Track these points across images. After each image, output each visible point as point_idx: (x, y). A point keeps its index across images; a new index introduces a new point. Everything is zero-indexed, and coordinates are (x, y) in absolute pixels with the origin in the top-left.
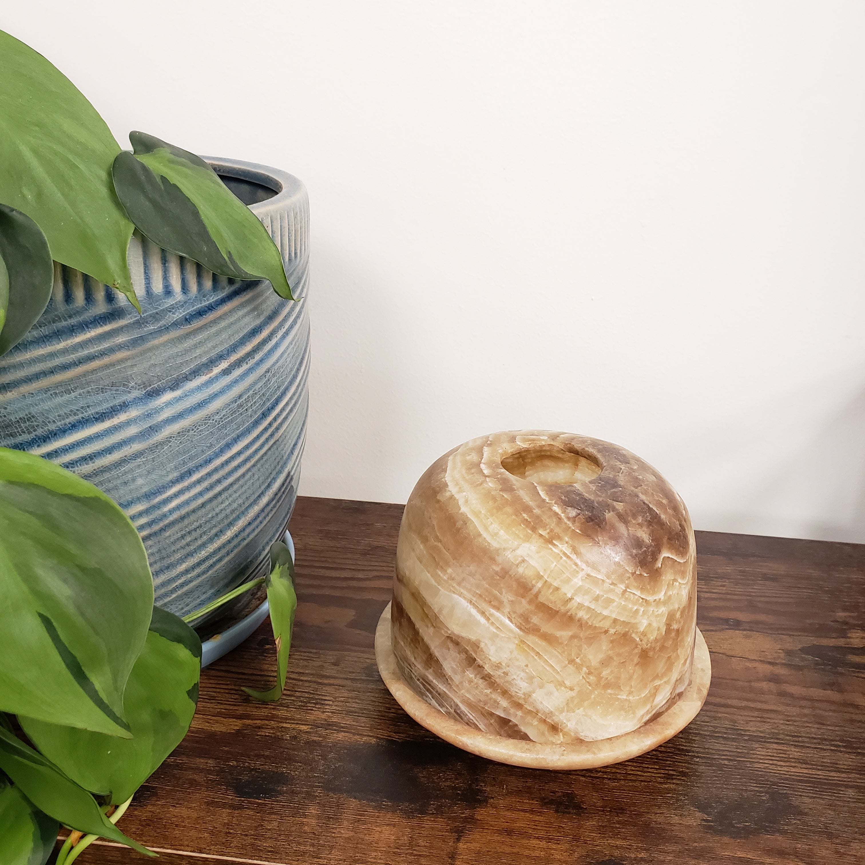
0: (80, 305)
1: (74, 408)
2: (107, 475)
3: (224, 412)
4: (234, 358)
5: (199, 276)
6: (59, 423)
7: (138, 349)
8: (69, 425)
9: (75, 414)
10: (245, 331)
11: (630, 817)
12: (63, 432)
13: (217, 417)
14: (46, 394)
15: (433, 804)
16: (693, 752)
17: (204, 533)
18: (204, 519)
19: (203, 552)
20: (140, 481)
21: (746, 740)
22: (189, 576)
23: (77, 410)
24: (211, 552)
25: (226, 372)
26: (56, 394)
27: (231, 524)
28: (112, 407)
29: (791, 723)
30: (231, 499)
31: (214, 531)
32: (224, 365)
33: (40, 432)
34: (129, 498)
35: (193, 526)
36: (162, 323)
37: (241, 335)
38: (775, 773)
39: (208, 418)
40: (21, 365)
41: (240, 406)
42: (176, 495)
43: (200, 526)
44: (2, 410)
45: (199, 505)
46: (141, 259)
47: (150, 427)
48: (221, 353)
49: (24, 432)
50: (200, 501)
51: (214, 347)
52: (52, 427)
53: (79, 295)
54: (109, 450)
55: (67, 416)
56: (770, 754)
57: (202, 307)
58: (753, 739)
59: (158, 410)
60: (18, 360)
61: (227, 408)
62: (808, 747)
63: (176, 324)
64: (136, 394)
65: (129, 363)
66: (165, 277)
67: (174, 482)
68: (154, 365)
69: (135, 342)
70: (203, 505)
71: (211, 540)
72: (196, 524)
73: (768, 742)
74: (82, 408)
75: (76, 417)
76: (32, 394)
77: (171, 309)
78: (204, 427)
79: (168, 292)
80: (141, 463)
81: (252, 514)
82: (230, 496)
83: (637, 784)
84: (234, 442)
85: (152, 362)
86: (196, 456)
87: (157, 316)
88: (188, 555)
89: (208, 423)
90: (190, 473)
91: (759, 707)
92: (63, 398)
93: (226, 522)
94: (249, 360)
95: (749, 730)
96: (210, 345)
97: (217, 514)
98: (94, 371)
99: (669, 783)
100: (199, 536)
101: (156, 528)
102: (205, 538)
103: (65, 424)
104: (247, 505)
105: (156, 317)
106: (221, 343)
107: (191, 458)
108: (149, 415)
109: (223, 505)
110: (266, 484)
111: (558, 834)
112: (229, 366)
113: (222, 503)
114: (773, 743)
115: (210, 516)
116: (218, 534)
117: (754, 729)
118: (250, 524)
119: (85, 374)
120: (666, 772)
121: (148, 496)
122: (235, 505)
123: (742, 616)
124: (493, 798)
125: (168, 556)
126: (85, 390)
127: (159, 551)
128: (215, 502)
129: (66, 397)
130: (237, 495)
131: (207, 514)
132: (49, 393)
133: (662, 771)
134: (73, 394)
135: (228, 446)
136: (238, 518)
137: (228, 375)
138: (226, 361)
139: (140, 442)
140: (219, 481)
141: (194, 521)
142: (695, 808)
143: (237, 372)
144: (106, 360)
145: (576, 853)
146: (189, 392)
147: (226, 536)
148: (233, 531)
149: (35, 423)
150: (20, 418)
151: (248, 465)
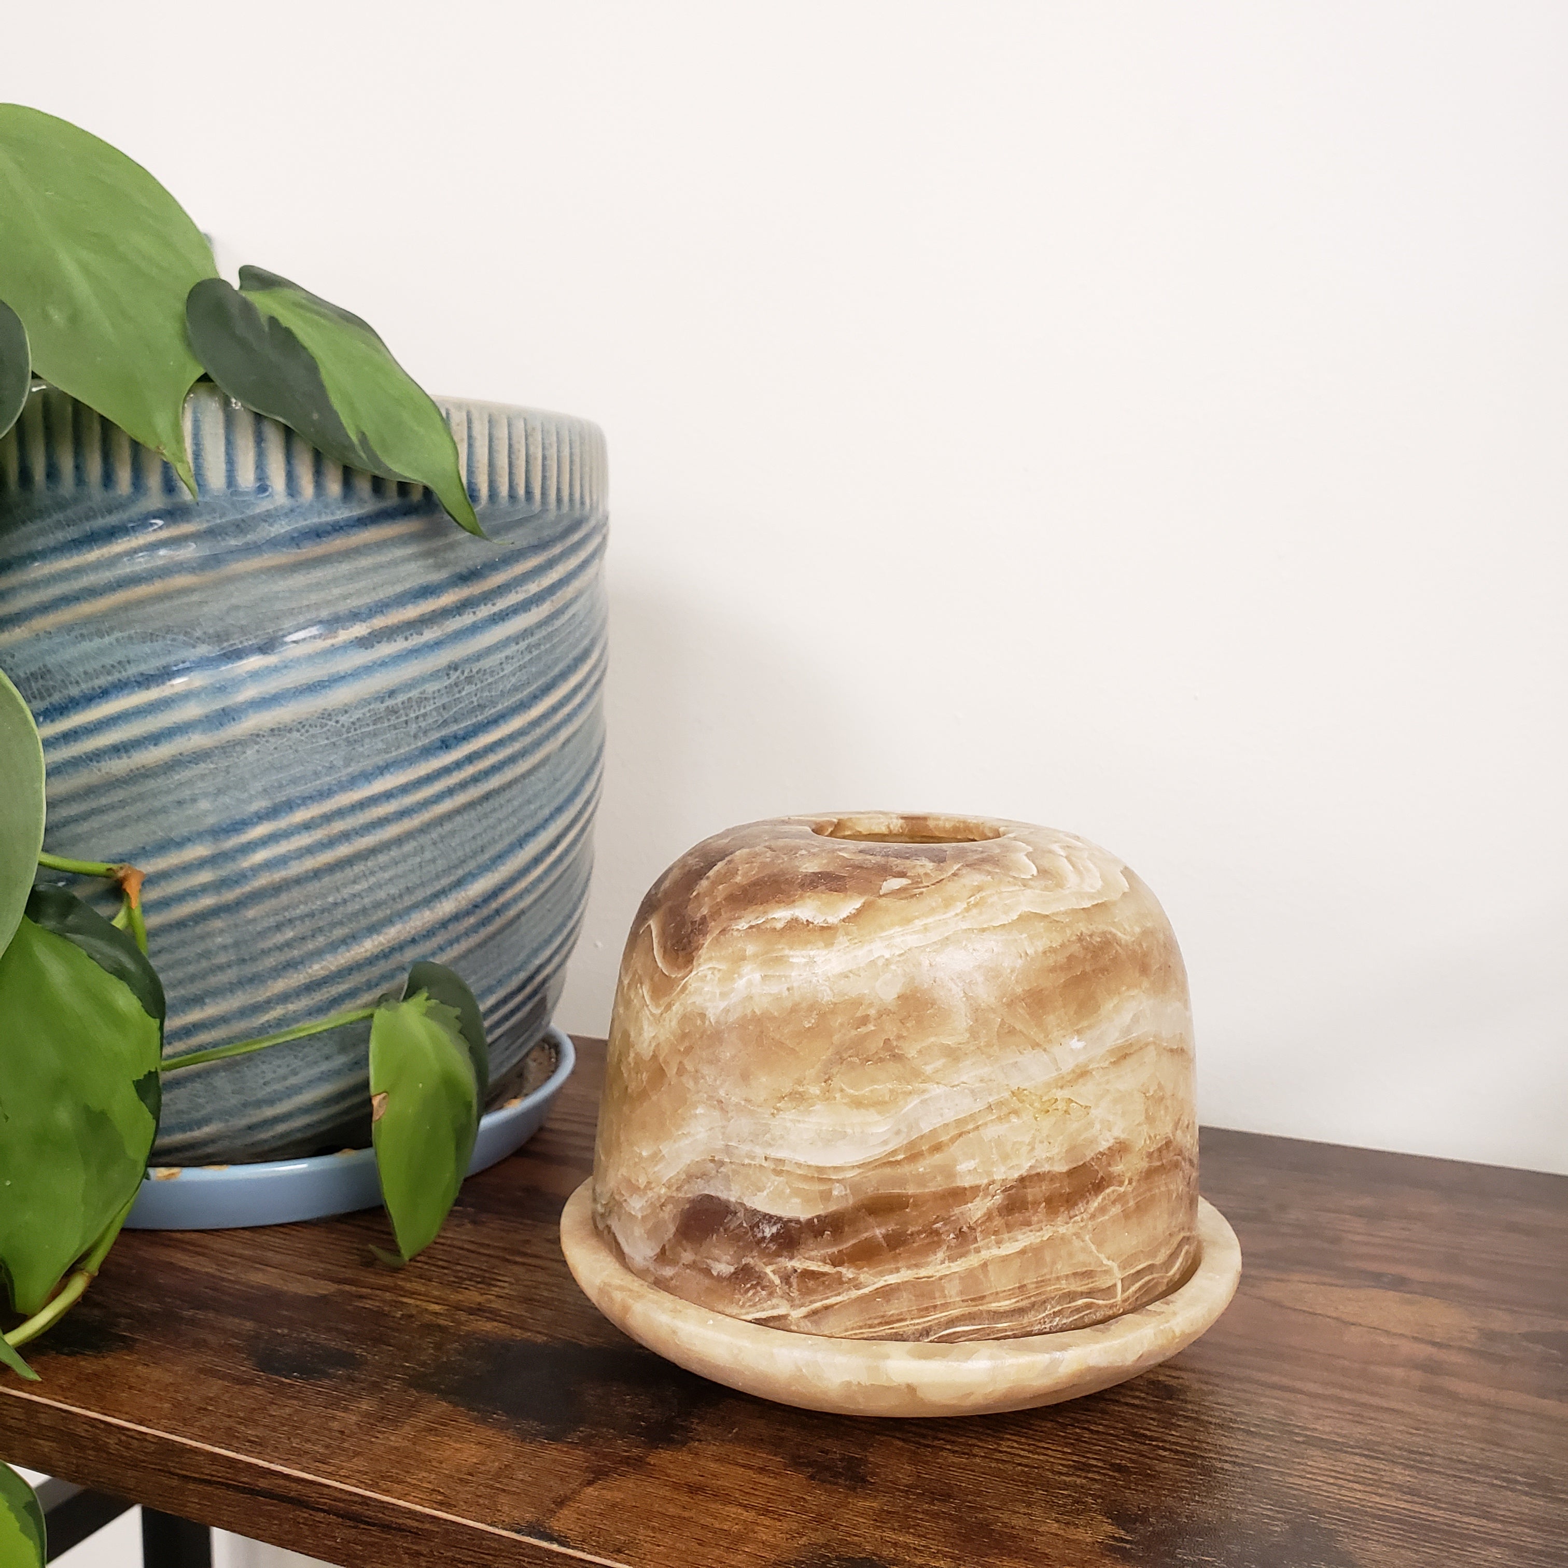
0: (124, 494)
1: (108, 661)
2: (151, 784)
3: (358, 714)
4: (379, 622)
5: (318, 473)
6: (84, 686)
7: (210, 575)
8: (99, 691)
9: (109, 673)
10: (408, 585)
11: (958, 1509)
12: (89, 699)
13: (343, 719)
14: (69, 635)
15: (581, 1432)
16: (1165, 1441)
17: (320, 930)
18: (319, 903)
19: (316, 967)
20: (204, 805)
21: (1298, 1442)
22: (291, 1007)
23: (113, 666)
24: (331, 972)
25: (364, 643)
26: (82, 635)
27: (373, 929)
28: (164, 667)
29: (1422, 1433)
30: (372, 880)
31: (338, 933)
32: (360, 630)
33: (56, 698)
34: (185, 831)
35: (298, 911)
36: (250, 537)
37: (399, 589)
38: (1329, 1497)
39: (327, 715)
40: (35, 585)
41: (393, 711)
42: (264, 842)
43: (312, 915)
44: (8, 659)
45: (307, 872)
46: (221, 431)
47: (223, 710)
48: (356, 610)
49: (35, 698)
50: (310, 863)
51: (345, 597)
52: (74, 691)
53: (124, 476)
54: (155, 739)
55: (97, 674)
56: (1339, 1469)
57: (321, 524)
58: (1311, 1442)
59: (237, 683)
60: (32, 575)
61: (365, 706)
62: (1437, 1472)
63: (275, 543)
64: (203, 650)
65: (195, 597)
66: (260, 467)
67: (260, 817)
68: (237, 608)
69: (205, 564)
70: (317, 874)
71: (333, 947)
72: (302, 909)
73: (1346, 1452)
74: (120, 663)
75: (110, 678)
76: (50, 633)
77: (269, 517)
78: (318, 730)
79: (263, 488)
80: (207, 771)
81: (419, 923)
82: (372, 873)
83: (1009, 1467)
84: (378, 772)
85: (234, 601)
86: (303, 778)
87: (242, 525)
88: (289, 965)
89: (326, 725)
90: (290, 806)
91: (1363, 1401)
92: (92, 644)
93: (364, 922)
94: (411, 635)
95: (1316, 1429)
96: (336, 591)
97: (345, 901)
98: (140, 603)
99: (1077, 1475)
100: (310, 933)
101: (229, 896)
102: (321, 940)
103: (93, 689)
104: (408, 901)
105: (240, 527)
106: (359, 593)
107: (294, 781)
108: (221, 689)
109: (358, 888)
110: (453, 878)
111: (790, 1508)
112: (370, 633)
113: (354, 882)
114: (1356, 1454)
115: (331, 899)
116: (348, 941)
117: (1328, 1429)
118: (413, 941)
119: (126, 607)
120: (1084, 1460)
121: (218, 832)
122: (381, 895)
123: (1416, 1274)
124: (699, 1440)
125: (253, 959)
126: (125, 634)
127: (236, 944)
128: (339, 876)
129: (97, 642)
130: (387, 875)
131: (325, 896)
132: (73, 634)
133: (1075, 1458)
134: (107, 640)
135: (367, 776)
136: (389, 921)
137: (366, 649)
138: (364, 625)
139: (204, 732)
140: (346, 836)
141: (300, 902)
142: (1108, 1518)
143: (386, 649)
144: (157, 587)
145: (804, 1539)
146: (291, 661)
147: (363, 950)
148: (376, 943)
149: (51, 683)
150: (32, 674)
151: (407, 824)
